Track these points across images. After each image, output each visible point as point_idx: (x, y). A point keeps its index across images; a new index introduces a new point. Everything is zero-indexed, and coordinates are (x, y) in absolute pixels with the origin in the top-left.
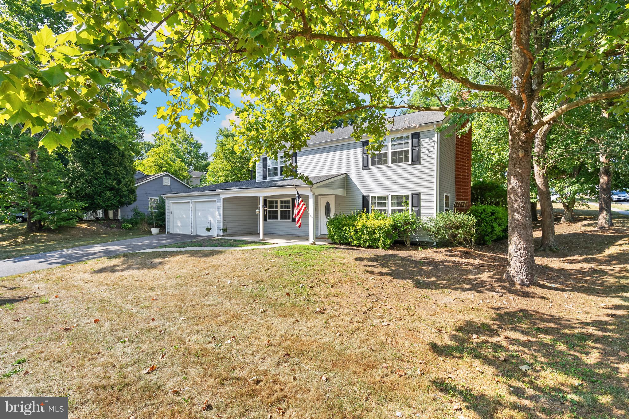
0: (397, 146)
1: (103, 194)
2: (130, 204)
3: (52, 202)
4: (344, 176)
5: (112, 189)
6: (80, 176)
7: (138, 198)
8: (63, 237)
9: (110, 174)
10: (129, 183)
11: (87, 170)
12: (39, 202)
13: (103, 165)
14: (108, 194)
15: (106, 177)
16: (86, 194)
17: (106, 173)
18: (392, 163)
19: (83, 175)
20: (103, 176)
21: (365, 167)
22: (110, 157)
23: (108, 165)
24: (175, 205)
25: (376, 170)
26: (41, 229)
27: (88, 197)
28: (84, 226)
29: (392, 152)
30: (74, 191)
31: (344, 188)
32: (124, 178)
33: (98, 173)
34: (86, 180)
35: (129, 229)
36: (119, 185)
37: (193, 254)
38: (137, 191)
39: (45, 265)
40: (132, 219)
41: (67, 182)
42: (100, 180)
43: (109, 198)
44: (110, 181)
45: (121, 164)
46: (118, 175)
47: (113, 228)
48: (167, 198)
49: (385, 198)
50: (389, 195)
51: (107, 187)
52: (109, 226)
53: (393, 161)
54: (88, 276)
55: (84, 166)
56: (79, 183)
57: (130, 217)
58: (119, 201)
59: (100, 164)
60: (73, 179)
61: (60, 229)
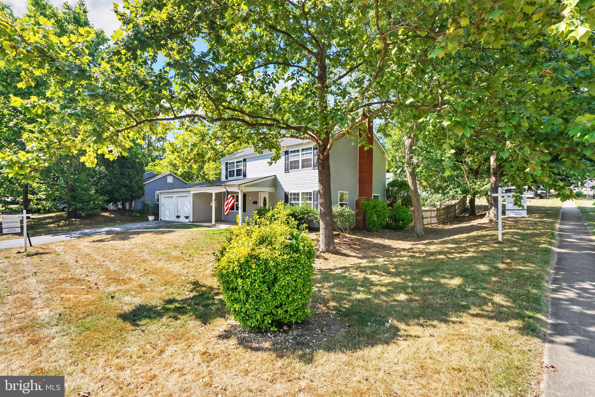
0: (305, 155)
1: (119, 190)
2: (140, 198)
3: (83, 197)
4: (274, 177)
5: (126, 186)
6: (104, 176)
7: (145, 193)
8: (91, 222)
9: (125, 175)
10: (138, 182)
11: (109, 172)
12: (75, 196)
13: (120, 168)
14: (123, 190)
15: (122, 176)
16: (108, 190)
17: (122, 174)
18: (302, 168)
19: (106, 176)
20: (120, 176)
21: (287, 170)
22: (125, 162)
23: (124, 168)
24: (165, 199)
25: (293, 173)
26: (76, 216)
27: (110, 192)
28: (106, 214)
29: (302, 160)
30: (100, 188)
31: (273, 187)
32: (135, 177)
33: (116, 174)
34: (108, 180)
35: (138, 217)
36: (131, 183)
37: (156, 233)
38: (145, 188)
39: (68, 238)
40: (140, 210)
41: (95, 181)
42: (118, 179)
43: (124, 193)
44: (124, 180)
45: (133, 167)
46: (131, 175)
47: (126, 216)
48: (160, 193)
49: (298, 194)
50: (300, 191)
51: (122, 184)
52: (123, 215)
53: (303, 167)
54: (88, 244)
55: (107, 169)
56: (103, 182)
57: (139, 208)
58: (131, 195)
59: (118, 167)
60: (100, 179)
61: (89, 216)
